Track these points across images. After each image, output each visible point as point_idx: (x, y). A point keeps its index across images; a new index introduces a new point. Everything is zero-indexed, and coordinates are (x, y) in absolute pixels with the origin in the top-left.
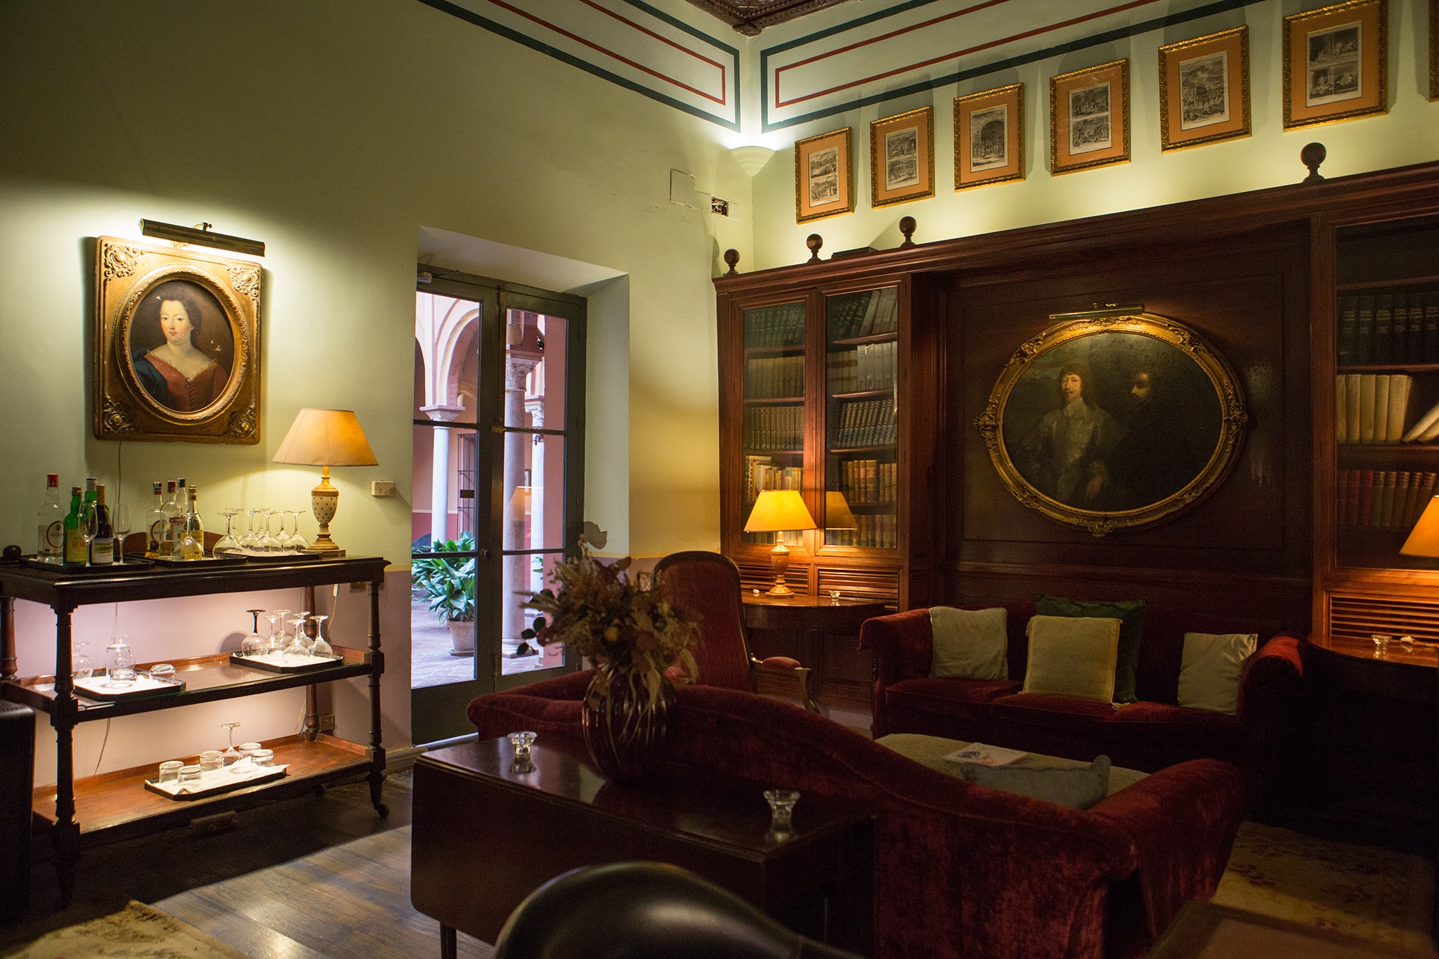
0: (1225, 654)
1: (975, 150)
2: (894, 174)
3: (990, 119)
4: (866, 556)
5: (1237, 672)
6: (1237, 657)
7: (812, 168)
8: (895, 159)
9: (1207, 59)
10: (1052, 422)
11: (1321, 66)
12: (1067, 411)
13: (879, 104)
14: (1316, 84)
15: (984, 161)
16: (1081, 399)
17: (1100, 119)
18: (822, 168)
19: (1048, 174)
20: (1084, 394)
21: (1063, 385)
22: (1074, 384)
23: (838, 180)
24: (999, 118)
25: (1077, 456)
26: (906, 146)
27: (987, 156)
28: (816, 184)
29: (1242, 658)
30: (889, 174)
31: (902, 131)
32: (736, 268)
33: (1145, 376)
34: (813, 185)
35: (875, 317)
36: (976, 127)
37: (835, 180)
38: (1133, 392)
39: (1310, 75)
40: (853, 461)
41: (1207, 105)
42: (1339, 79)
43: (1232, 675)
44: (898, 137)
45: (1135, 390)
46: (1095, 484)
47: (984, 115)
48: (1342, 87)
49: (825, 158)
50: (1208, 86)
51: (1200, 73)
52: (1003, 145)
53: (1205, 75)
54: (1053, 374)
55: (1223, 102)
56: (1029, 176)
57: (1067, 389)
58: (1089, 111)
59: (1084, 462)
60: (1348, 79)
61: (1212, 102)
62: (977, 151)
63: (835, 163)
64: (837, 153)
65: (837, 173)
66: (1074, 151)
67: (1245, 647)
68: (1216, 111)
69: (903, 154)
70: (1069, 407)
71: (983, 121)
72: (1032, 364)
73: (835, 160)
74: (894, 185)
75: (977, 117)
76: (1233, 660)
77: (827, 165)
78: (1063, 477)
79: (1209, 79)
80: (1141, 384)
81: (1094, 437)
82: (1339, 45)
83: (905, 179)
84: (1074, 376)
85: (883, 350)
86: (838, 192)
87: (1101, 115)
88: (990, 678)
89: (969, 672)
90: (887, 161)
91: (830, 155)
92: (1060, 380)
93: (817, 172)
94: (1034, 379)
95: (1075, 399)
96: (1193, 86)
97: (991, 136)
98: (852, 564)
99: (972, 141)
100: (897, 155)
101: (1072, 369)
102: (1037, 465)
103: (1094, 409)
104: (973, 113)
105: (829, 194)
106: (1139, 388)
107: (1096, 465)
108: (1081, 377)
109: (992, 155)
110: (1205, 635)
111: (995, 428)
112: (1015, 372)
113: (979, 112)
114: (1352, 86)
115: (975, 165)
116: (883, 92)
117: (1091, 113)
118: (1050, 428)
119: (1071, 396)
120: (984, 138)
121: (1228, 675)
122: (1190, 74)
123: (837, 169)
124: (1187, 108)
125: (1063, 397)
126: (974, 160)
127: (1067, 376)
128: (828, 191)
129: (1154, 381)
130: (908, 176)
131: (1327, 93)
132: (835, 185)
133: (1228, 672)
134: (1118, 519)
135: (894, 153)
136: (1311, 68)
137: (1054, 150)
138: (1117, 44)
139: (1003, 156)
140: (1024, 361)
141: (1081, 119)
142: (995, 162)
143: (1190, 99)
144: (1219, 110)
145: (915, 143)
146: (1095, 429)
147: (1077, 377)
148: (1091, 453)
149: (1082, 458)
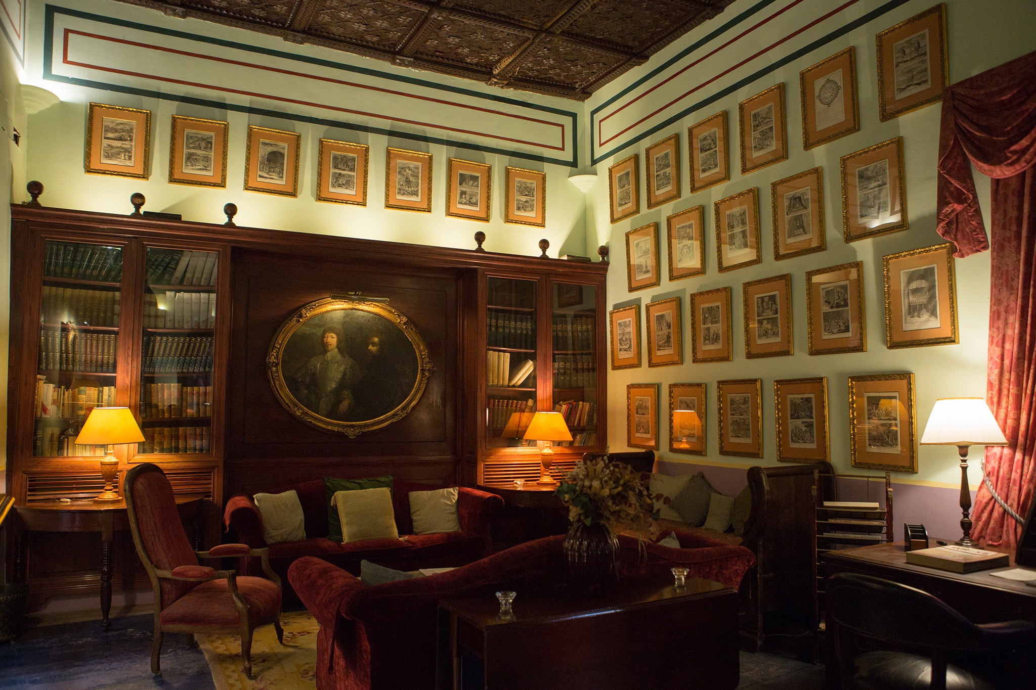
0: (443, 501)
1: (262, 166)
2: (191, 162)
3: (274, 149)
4: (182, 460)
5: (454, 509)
6: (451, 501)
7: (106, 131)
8: (192, 151)
9: (412, 164)
10: (317, 363)
11: (464, 189)
12: (327, 357)
13: (178, 102)
14: (461, 197)
15: (268, 176)
16: (337, 350)
17: (350, 176)
18: (117, 135)
19: (313, 199)
20: (338, 347)
21: (325, 340)
22: (332, 340)
23: (133, 149)
24: (282, 151)
25: (334, 386)
26: (203, 144)
27: (271, 174)
28: (109, 145)
29: (454, 501)
30: (186, 160)
31: (201, 132)
32: (38, 199)
33: (376, 339)
34: (106, 145)
35: (186, 271)
36: (263, 151)
37: (131, 148)
38: (369, 348)
39: (459, 192)
40: (157, 384)
41: (410, 189)
42: (471, 198)
43: (452, 511)
44: (196, 135)
45: (370, 347)
46: (345, 405)
47: (271, 145)
48: (471, 203)
49: (121, 126)
50: (411, 179)
51: (407, 170)
52: (283, 170)
53: (410, 172)
54: (319, 333)
55: (418, 190)
56: (300, 196)
57: (327, 343)
58: (343, 168)
59: (337, 391)
60: (474, 200)
61: (413, 189)
62: (263, 168)
63: (131, 135)
64: (135, 127)
65: (133, 144)
66: (332, 190)
67: (454, 495)
68: (414, 194)
69: (200, 149)
70: (328, 354)
71: (270, 149)
72: (305, 324)
73: (132, 132)
74: (189, 170)
75: (264, 144)
76: (449, 503)
77: (124, 134)
78: (324, 400)
79: (412, 175)
80: (374, 344)
81: (344, 375)
82: (472, 182)
83: (200, 169)
84: (332, 334)
85: (191, 298)
86: (133, 159)
87: (350, 173)
88: (297, 540)
89: (285, 537)
90: (185, 150)
91: (126, 126)
92: (323, 336)
93: (110, 135)
94: (305, 334)
95: (332, 350)
96: (403, 175)
97: (274, 160)
98: (168, 468)
99: (260, 159)
100: (194, 148)
101: (331, 330)
102: (305, 392)
103: (345, 357)
104: (262, 140)
105: (123, 158)
106: (373, 346)
107: (346, 392)
108: (337, 336)
109: (274, 174)
110: (425, 492)
111: (277, 364)
112: (293, 327)
113: (267, 141)
114: (475, 204)
115: (260, 176)
116: (182, 95)
117: (344, 170)
118: (315, 367)
119: (330, 347)
120: (269, 160)
121: (448, 511)
122: (403, 168)
123: (134, 140)
124: (399, 187)
125: (325, 347)
126: (260, 173)
127: (328, 334)
128: (123, 155)
129: (381, 344)
130: (203, 167)
131: (465, 204)
132: (130, 152)
133: (448, 510)
134: (360, 426)
135: (192, 146)
136: (460, 189)
137: (319, 185)
138: (361, 134)
139: (282, 177)
140: (299, 321)
141: (338, 171)
142: (277, 179)
143: (401, 183)
144: (415, 193)
145: (211, 144)
146: (346, 369)
147: (334, 336)
148: (342, 385)
149: (336, 388)
